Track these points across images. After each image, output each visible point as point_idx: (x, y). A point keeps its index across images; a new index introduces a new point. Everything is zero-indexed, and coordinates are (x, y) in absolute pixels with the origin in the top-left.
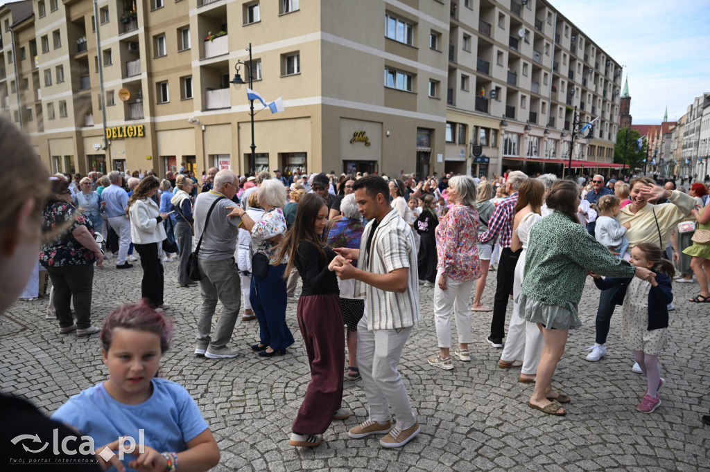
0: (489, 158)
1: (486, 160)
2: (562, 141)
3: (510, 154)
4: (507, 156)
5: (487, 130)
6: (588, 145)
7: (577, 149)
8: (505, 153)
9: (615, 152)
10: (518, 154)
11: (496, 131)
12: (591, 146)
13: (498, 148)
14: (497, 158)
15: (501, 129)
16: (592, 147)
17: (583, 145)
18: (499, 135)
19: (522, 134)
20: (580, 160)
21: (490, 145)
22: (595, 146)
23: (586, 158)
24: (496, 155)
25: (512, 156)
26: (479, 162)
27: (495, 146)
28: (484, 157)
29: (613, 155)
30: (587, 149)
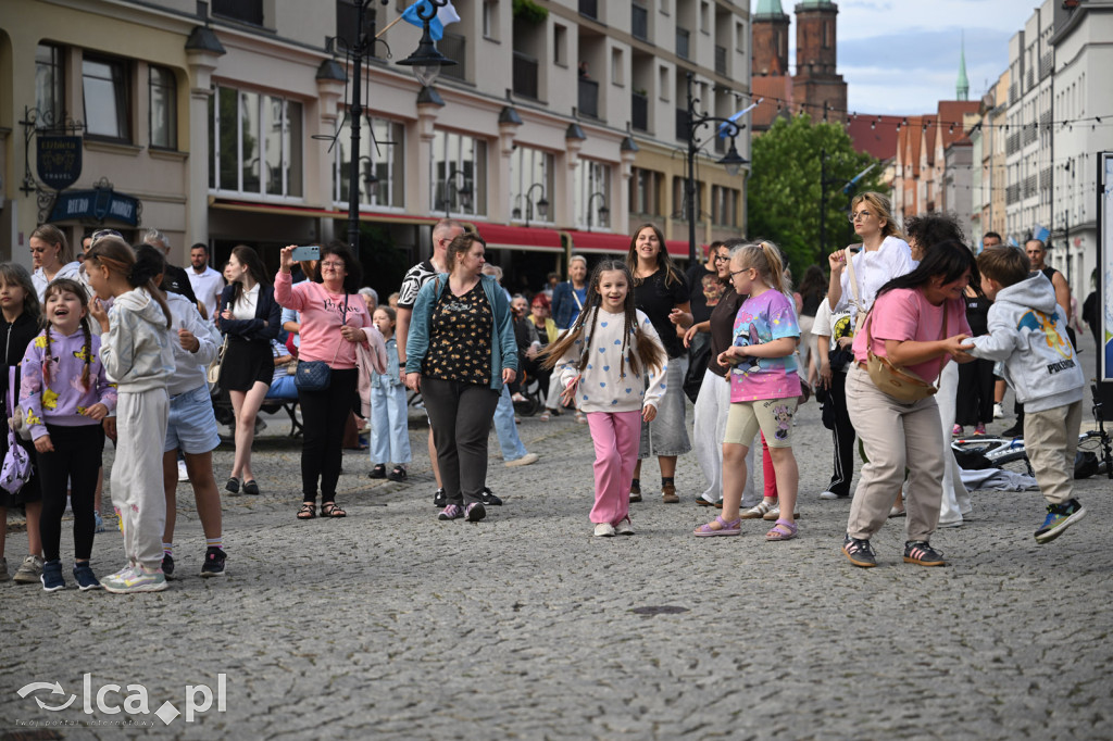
0: (134, 201)
1: (121, 209)
2: (508, 145)
3: (252, 184)
4: (240, 194)
5: (124, 70)
6: (627, 170)
7: (578, 182)
8: (229, 183)
9: (750, 205)
10: (296, 189)
11: (171, 78)
12: (646, 173)
13: (186, 157)
14: (183, 201)
15: (196, 68)
16: (645, 179)
17: (606, 168)
18: (185, 93)
19: (310, 101)
20: (596, 228)
21: (142, 139)
22: (660, 176)
23: (621, 224)
24: (174, 189)
25: (262, 196)
26: (78, 216)
27: (170, 147)
28: (103, 195)
29: (742, 220)
30: (625, 185)
